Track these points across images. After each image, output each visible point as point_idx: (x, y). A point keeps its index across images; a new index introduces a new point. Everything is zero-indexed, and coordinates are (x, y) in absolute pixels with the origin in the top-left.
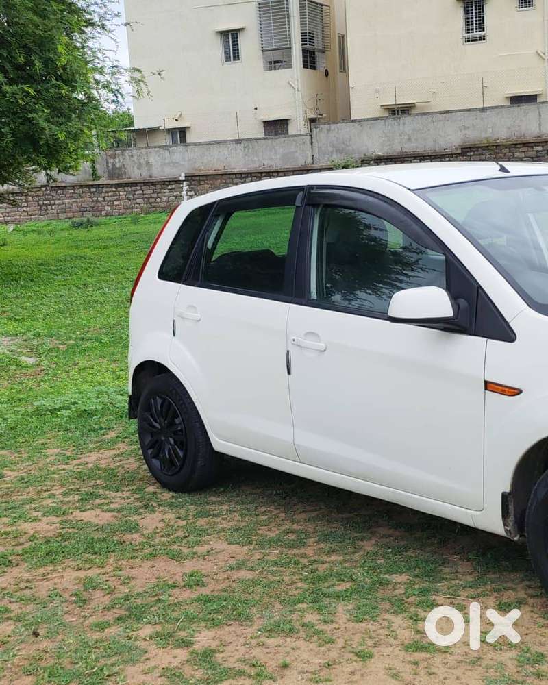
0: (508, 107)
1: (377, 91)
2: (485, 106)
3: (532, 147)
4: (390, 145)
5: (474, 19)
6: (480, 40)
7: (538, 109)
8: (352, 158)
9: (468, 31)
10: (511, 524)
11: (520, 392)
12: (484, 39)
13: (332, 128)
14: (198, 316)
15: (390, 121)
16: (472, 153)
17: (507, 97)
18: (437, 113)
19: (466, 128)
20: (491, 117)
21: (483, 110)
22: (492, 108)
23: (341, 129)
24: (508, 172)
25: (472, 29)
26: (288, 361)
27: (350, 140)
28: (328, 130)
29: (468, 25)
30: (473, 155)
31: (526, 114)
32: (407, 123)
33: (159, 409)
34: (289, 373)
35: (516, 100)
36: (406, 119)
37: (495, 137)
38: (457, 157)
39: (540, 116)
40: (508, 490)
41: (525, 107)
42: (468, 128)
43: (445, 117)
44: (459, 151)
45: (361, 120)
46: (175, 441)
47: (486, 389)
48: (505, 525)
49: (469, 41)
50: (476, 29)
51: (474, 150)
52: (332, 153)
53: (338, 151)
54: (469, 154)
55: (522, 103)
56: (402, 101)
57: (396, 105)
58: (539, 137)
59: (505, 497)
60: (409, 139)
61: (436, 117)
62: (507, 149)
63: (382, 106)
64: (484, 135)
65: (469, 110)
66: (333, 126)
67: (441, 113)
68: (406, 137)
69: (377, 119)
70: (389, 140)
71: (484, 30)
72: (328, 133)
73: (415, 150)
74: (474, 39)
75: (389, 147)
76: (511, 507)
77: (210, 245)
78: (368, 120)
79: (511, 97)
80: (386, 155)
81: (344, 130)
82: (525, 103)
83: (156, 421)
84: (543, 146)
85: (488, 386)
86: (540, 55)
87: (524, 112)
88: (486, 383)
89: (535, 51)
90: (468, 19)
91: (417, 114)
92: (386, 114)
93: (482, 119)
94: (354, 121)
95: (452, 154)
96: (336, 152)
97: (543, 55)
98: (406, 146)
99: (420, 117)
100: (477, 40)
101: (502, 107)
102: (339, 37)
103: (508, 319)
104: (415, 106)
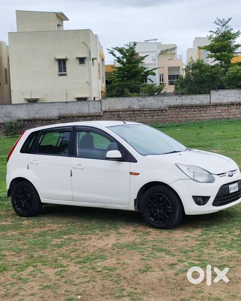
0: (76, 102)
1: (23, 93)
2: (67, 101)
3: (86, 118)
4: (29, 115)
5: (62, 67)
6: (65, 75)
7: (88, 103)
8: (13, 119)
9: (60, 71)
10: (136, 207)
11: (139, 174)
12: (66, 75)
13: (4, 107)
14: (37, 163)
15: (29, 105)
16: (63, 119)
17: (76, 98)
18: (48, 103)
19: (60, 109)
20: (70, 106)
21: (67, 102)
22: (70, 102)
23: (8, 108)
24: (125, 123)
25: (62, 71)
26: (71, 172)
27: (12, 112)
28: (2, 108)
29: (60, 69)
30: (64, 120)
31: (83, 105)
32: (36, 106)
33: (21, 192)
34: (71, 176)
35: (79, 99)
36: (36, 105)
37: (72, 113)
38: (57, 121)
39: (89, 106)
40: (136, 198)
41: (83, 102)
42: (61, 109)
43: (51, 105)
44: (58, 118)
45: (16, 104)
46: (27, 201)
47: (130, 174)
48: (135, 207)
49: (60, 75)
50: (63, 71)
51: (64, 118)
52: (4, 117)
53: (7, 116)
54: (61, 119)
55: (81, 100)
56: (34, 97)
57: (31, 99)
58: (88, 114)
59: (135, 200)
60: (37, 113)
61: (48, 105)
62: (77, 118)
63: (25, 99)
64: (67, 112)
65: (61, 102)
66: (4, 106)
67: (50, 103)
68: (36, 112)
69: (23, 104)
70: (28, 113)
71: (66, 72)
72: (2, 109)
73: (39, 117)
74: (62, 75)
75: (29, 116)
76: (137, 203)
77: (39, 142)
78: (20, 104)
79: (77, 98)
80: (27, 119)
81: (9, 108)
82: (83, 100)
83: (20, 196)
84: (90, 118)
85: (131, 173)
86: (88, 83)
87: (83, 104)
88: (130, 173)
89: (86, 81)
90: (60, 67)
91: (40, 103)
92: (27, 102)
93: (66, 106)
94: (13, 104)
95: (55, 119)
96: (6, 116)
97: (89, 83)
98: (36, 115)
99: (41, 104)
100: (63, 75)
101: (74, 102)
102: (5, 70)
103: (135, 157)
104: (39, 100)
